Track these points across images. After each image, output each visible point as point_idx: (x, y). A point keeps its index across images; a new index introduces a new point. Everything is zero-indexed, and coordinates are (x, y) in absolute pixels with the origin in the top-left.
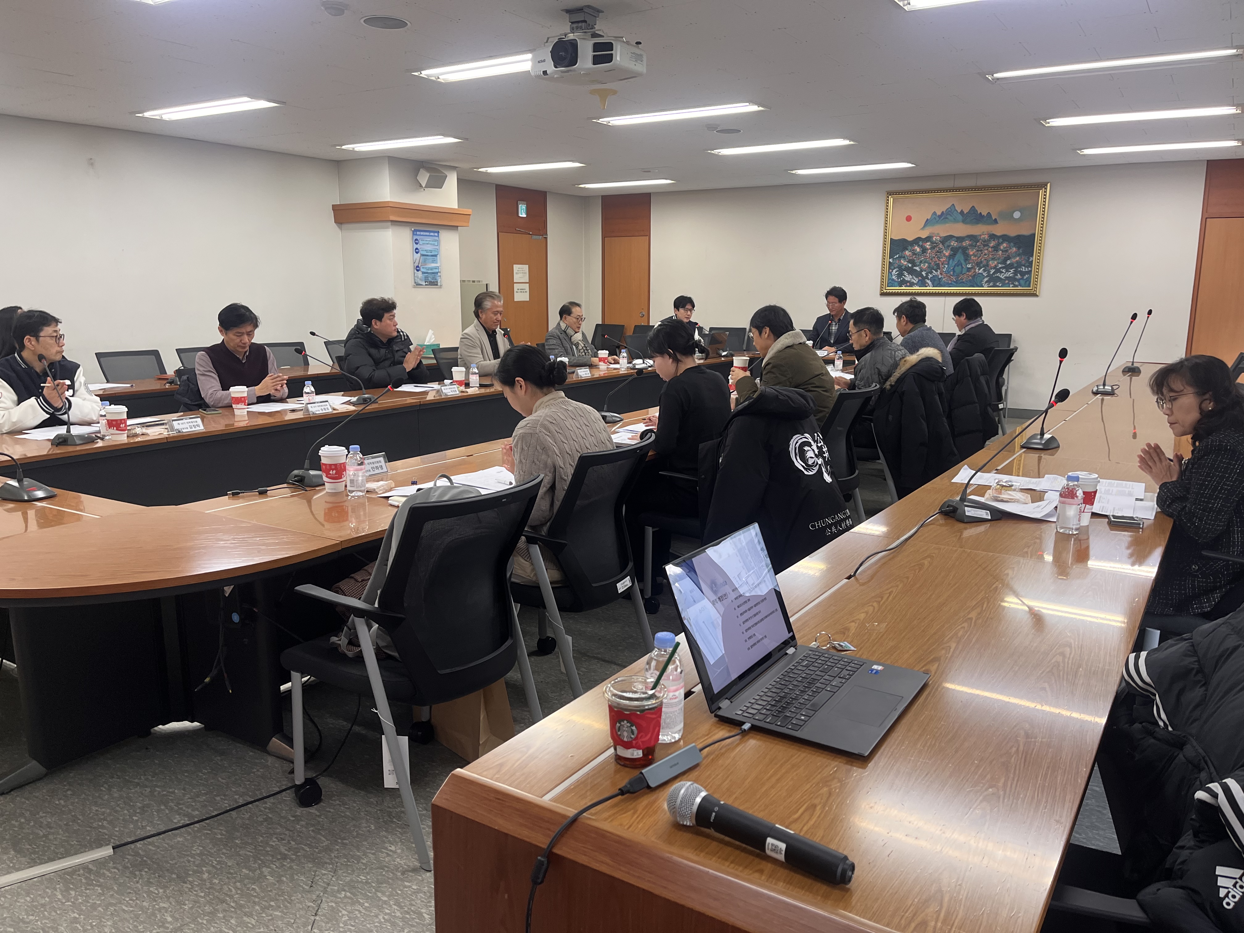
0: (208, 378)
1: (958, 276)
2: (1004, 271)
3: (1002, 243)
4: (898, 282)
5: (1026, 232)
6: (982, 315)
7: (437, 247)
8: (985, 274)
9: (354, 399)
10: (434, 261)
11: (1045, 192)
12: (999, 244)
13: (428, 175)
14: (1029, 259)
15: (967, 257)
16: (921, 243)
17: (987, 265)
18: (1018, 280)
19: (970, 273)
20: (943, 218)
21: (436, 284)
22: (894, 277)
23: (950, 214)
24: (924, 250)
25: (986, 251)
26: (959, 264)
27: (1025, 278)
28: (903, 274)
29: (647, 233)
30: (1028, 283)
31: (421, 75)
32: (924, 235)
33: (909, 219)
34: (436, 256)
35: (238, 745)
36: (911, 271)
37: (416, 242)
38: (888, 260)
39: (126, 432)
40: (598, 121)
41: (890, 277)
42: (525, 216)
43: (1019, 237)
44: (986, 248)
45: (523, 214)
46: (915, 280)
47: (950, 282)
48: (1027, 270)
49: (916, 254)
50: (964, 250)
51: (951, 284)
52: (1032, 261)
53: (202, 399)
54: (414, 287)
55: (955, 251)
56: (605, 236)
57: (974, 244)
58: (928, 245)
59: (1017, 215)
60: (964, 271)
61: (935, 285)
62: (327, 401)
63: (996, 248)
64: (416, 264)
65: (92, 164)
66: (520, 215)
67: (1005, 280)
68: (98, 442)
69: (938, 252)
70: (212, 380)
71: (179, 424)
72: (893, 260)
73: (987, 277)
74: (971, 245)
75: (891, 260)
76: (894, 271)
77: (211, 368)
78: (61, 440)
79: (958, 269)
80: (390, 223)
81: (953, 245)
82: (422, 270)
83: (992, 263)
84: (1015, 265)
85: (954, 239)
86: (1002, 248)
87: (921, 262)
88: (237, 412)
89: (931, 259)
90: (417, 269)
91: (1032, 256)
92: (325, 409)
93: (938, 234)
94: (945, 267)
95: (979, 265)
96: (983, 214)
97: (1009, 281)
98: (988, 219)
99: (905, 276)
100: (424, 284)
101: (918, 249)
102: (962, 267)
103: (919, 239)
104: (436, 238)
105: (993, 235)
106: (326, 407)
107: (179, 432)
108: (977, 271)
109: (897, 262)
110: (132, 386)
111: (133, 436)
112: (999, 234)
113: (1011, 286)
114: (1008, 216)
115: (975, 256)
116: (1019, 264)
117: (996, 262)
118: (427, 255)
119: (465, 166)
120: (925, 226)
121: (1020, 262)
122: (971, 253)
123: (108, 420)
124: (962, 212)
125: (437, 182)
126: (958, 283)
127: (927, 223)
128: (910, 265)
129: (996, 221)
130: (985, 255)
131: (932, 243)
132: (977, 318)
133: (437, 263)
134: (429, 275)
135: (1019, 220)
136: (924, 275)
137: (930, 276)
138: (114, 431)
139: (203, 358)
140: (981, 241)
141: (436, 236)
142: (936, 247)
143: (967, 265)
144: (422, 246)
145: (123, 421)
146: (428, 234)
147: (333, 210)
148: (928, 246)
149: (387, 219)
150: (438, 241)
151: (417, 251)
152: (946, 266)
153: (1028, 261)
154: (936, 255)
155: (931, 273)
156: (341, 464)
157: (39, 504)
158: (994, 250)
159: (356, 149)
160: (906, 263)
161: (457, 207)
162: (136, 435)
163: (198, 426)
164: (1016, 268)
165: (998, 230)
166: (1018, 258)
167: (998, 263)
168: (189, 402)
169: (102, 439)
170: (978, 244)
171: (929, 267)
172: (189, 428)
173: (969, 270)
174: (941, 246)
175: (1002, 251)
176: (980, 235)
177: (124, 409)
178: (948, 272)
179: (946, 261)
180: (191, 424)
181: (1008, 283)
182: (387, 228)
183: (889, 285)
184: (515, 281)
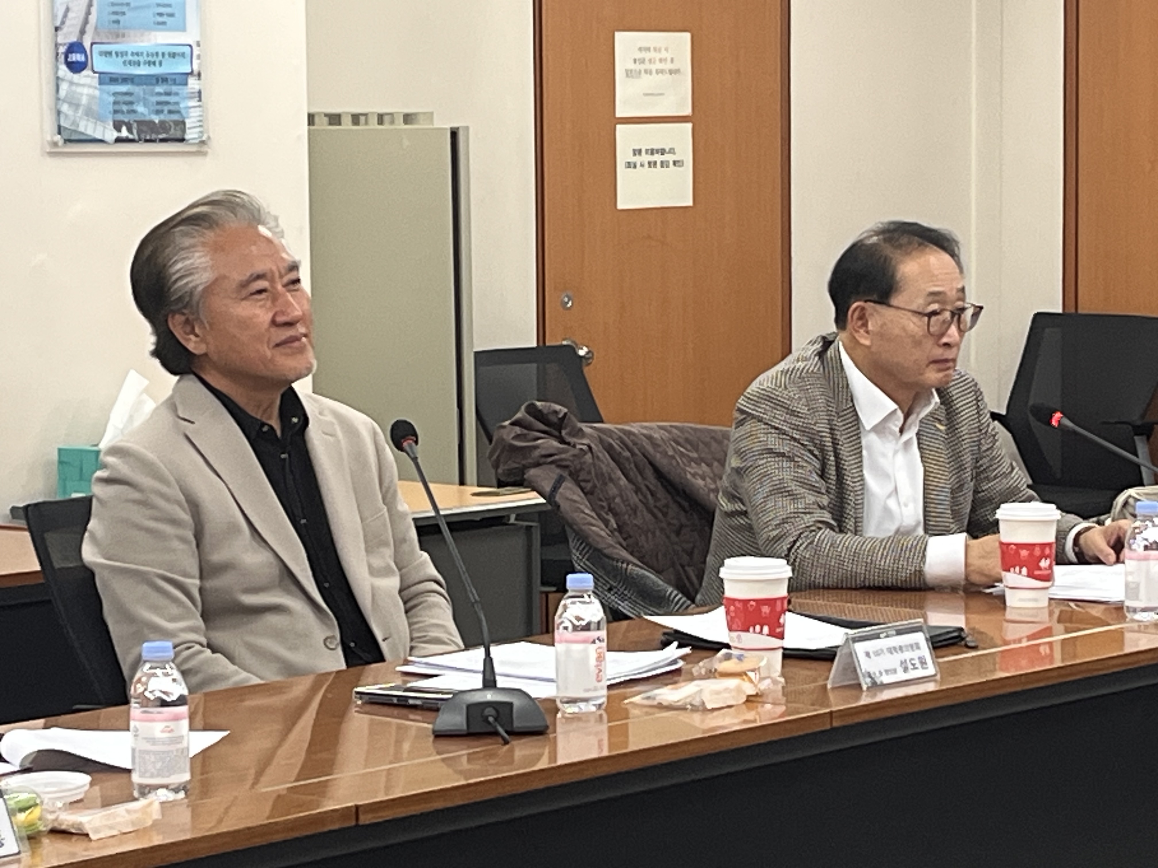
10: (168, 20)
21: (174, 133)
64: (66, 38)
82: (100, 64)
100: (111, 135)
133: (180, 27)
134: (137, 90)
184: (620, 113)
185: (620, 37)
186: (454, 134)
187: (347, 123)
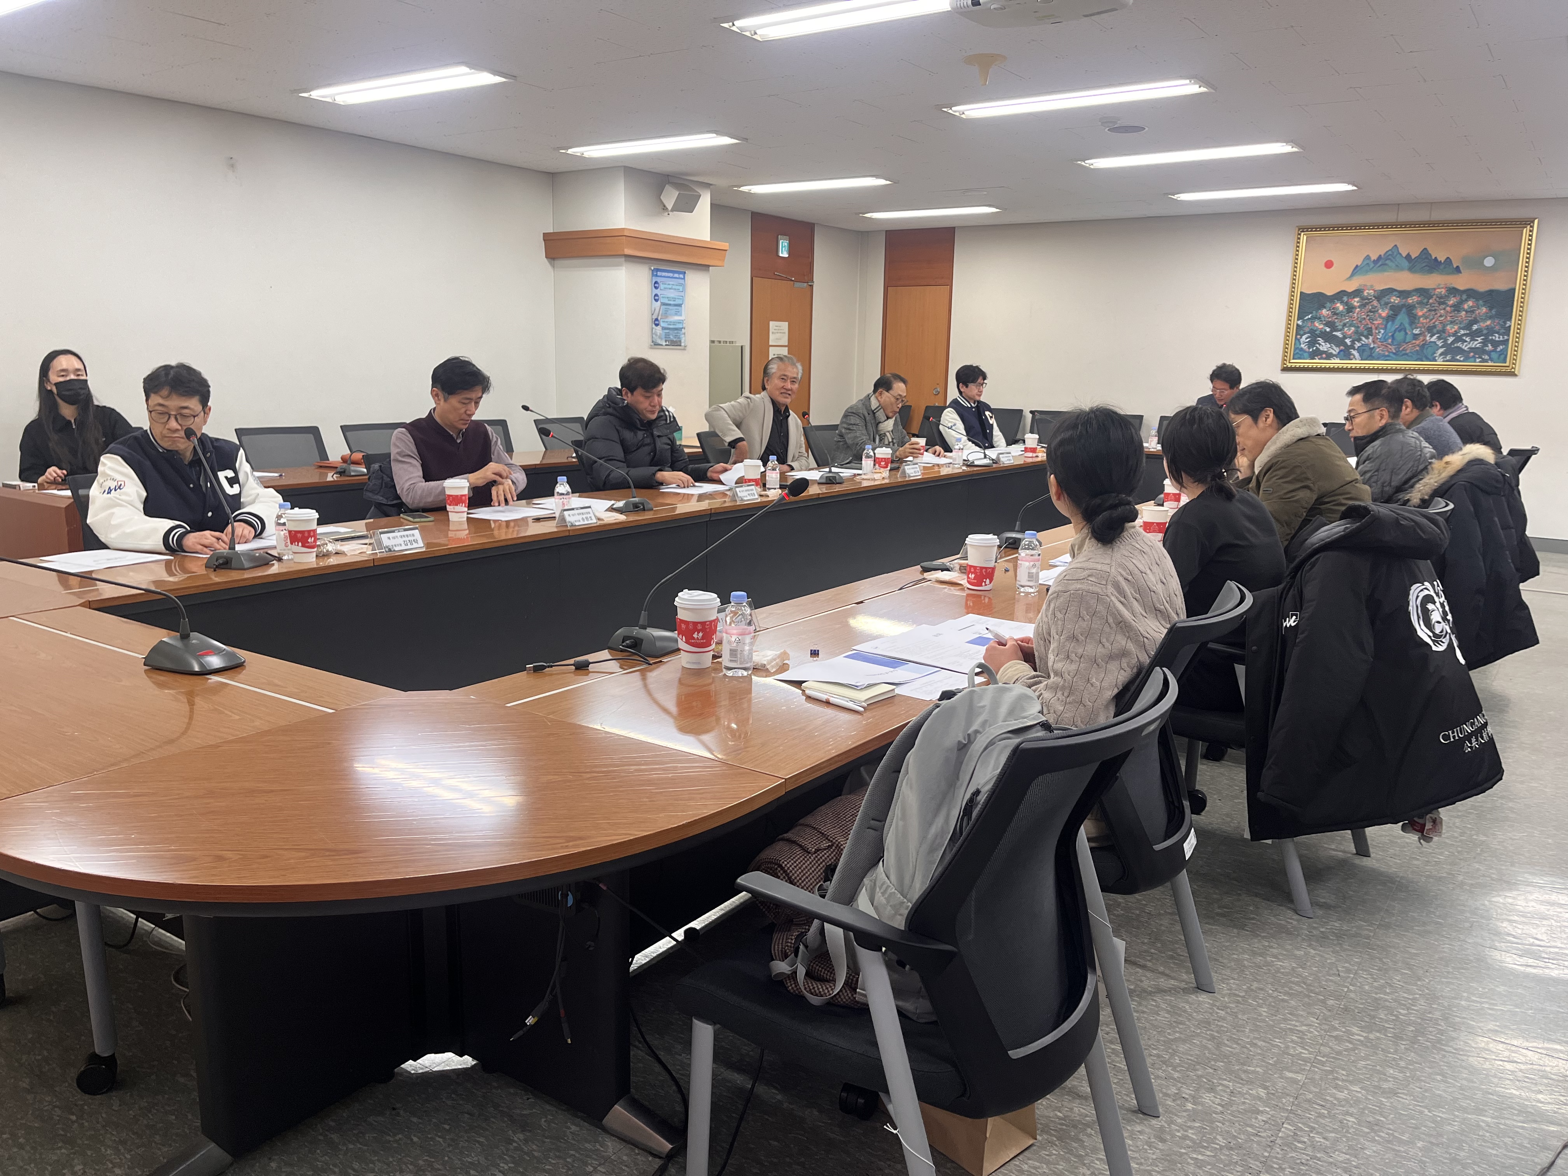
0: (405, 466)
1: (1399, 345)
2: (1468, 339)
3: (1466, 300)
4: (1309, 352)
5: (1500, 284)
6: (1461, 399)
7: (682, 294)
8: (1440, 343)
9: (620, 504)
10: (678, 313)
11: (1530, 231)
12: (1462, 302)
13: (678, 193)
14: (1505, 323)
15: (1413, 319)
16: (1345, 299)
17: (1443, 331)
18: (1489, 353)
19: (1417, 342)
20: (1381, 263)
21: (679, 343)
22: (1302, 346)
23: (1389, 259)
24: (1350, 309)
25: (1442, 311)
26: (1402, 329)
27: (1499, 349)
28: (1316, 342)
29: (947, 280)
30: (1503, 356)
31: (734, 28)
32: (1350, 287)
33: (1329, 265)
34: (680, 305)
35: (548, 1107)
36: (1329, 338)
37: (656, 285)
38: (1296, 322)
39: (316, 549)
40: (950, 111)
41: (1298, 346)
42: (787, 256)
43: (1491, 292)
44: (1443, 306)
45: (784, 254)
46: (1335, 350)
47: (1387, 353)
48: (1501, 339)
49: (1337, 314)
50: (1410, 309)
51: (1388, 356)
52: (1510, 326)
53: (398, 497)
54: (651, 348)
55: (1395, 311)
56: (888, 285)
57: (1425, 301)
58: (1356, 302)
59: (1489, 262)
60: (1409, 338)
61: (1363, 358)
62: (590, 507)
63: (1457, 308)
64: (655, 317)
65: (232, 166)
66: (781, 255)
67: (1469, 352)
68: (273, 565)
69: (1371, 311)
70: (411, 469)
71: (389, 538)
72: (1303, 322)
73: (1442, 347)
74: (1420, 303)
75: (1300, 322)
76: (1304, 337)
77: (412, 452)
78: (221, 561)
79: (1400, 336)
80: (623, 259)
81: (1394, 302)
82: (662, 324)
83: (1454, 328)
84: (1485, 332)
85: (1395, 293)
86: (1466, 307)
87: (1345, 325)
88: (452, 517)
89: (1360, 322)
90: (656, 322)
91: (1510, 319)
92: (587, 518)
93: (1372, 286)
94: (1379, 332)
95: (1431, 330)
96: (1439, 260)
97: (1475, 354)
98: (1447, 267)
99: (1320, 344)
100: (664, 344)
101: (1340, 307)
102: (1406, 334)
103: (1343, 293)
104: (682, 281)
105: (1454, 288)
106: (588, 516)
107: (390, 550)
108: (1428, 338)
109: (1309, 324)
110: (281, 475)
111: (324, 555)
112: (1461, 288)
113: (1478, 360)
114: (1476, 263)
115: (1426, 318)
116: (1491, 331)
117: (1456, 327)
118: (670, 305)
119: (721, 182)
120: (1353, 275)
121: (1493, 328)
122: (1420, 314)
123: (290, 532)
124: (1408, 256)
125: (687, 204)
126: (1399, 355)
127: (1357, 270)
128: (1328, 330)
129: (1458, 270)
130: (1441, 316)
131: (1363, 299)
132: (1456, 404)
133: (681, 315)
134: (671, 332)
135: (1493, 269)
136: (1349, 344)
137: (1357, 345)
138: (298, 548)
139: (403, 437)
140: (1435, 297)
141: (681, 279)
142: (1367, 304)
143: (1413, 329)
144: (662, 292)
145: (312, 534)
146: (671, 275)
147: (544, 240)
148: (1355, 304)
149: (622, 253)
150: (683, 285)
151: (656, 298)
152: (1382, 331)
153: (1503, 327)
154: (1368, 316)
155: (1359, 340)
156: (711, 622)
157: (215, 679)
158: (1454, 311)
159: (586, 155)
160: (1321, 326)
161: (709, 239)
162: (327, 555)
163: (416, 541)
164: (1487, 335)
165: (1461, 282)
166: (1488, 322)
167: (1460, 328)
168: (384, 501)
169: (279, 559)
170: (1431, 301)
171: (1356, 332)
172: (403, 545)
173: (1416, 337)
174: (1375, 303)
175: (1467, 312)
176: (1435, 289)
177: (313, 514)
178: (1385, 339)
179: (1381, 324)
180: (406, 539)
181: (1473, 357)
182: (619, 265)
183: (1296, 357)
184: (770, 344)
185: (771, 323)
186: (742, 347)
187: (716, 343)
